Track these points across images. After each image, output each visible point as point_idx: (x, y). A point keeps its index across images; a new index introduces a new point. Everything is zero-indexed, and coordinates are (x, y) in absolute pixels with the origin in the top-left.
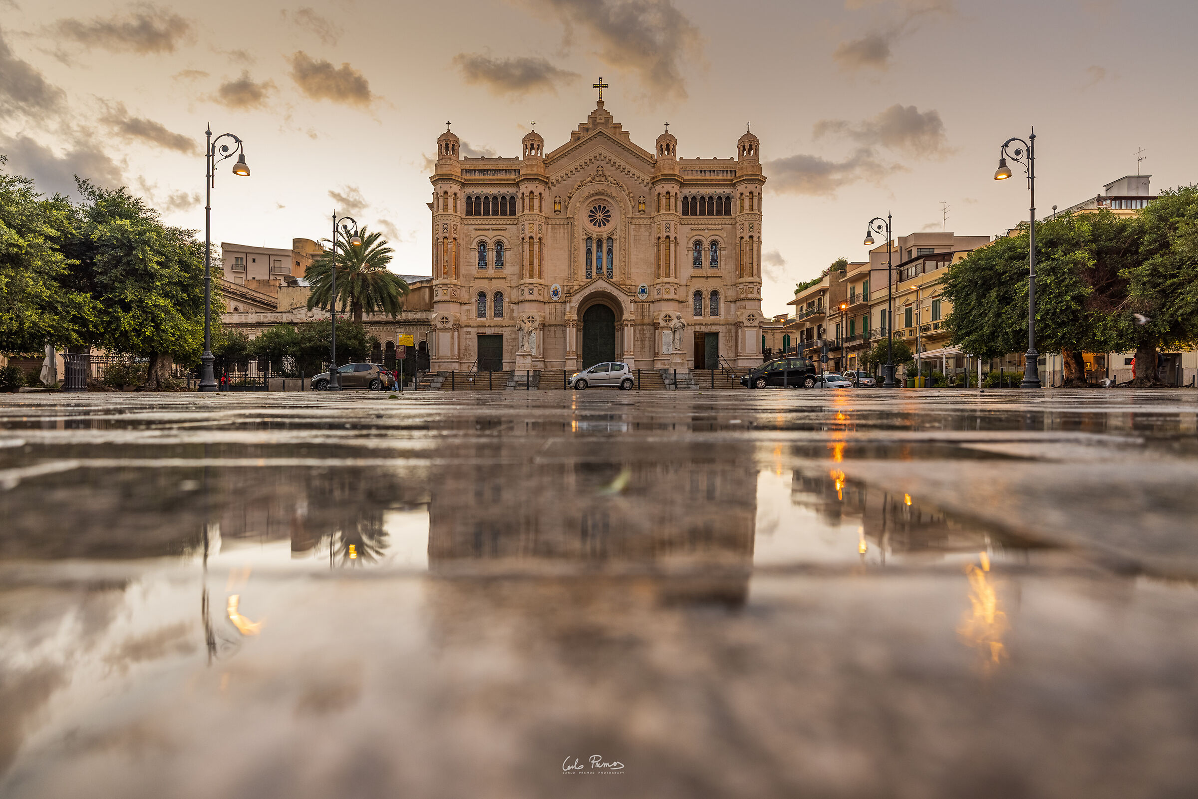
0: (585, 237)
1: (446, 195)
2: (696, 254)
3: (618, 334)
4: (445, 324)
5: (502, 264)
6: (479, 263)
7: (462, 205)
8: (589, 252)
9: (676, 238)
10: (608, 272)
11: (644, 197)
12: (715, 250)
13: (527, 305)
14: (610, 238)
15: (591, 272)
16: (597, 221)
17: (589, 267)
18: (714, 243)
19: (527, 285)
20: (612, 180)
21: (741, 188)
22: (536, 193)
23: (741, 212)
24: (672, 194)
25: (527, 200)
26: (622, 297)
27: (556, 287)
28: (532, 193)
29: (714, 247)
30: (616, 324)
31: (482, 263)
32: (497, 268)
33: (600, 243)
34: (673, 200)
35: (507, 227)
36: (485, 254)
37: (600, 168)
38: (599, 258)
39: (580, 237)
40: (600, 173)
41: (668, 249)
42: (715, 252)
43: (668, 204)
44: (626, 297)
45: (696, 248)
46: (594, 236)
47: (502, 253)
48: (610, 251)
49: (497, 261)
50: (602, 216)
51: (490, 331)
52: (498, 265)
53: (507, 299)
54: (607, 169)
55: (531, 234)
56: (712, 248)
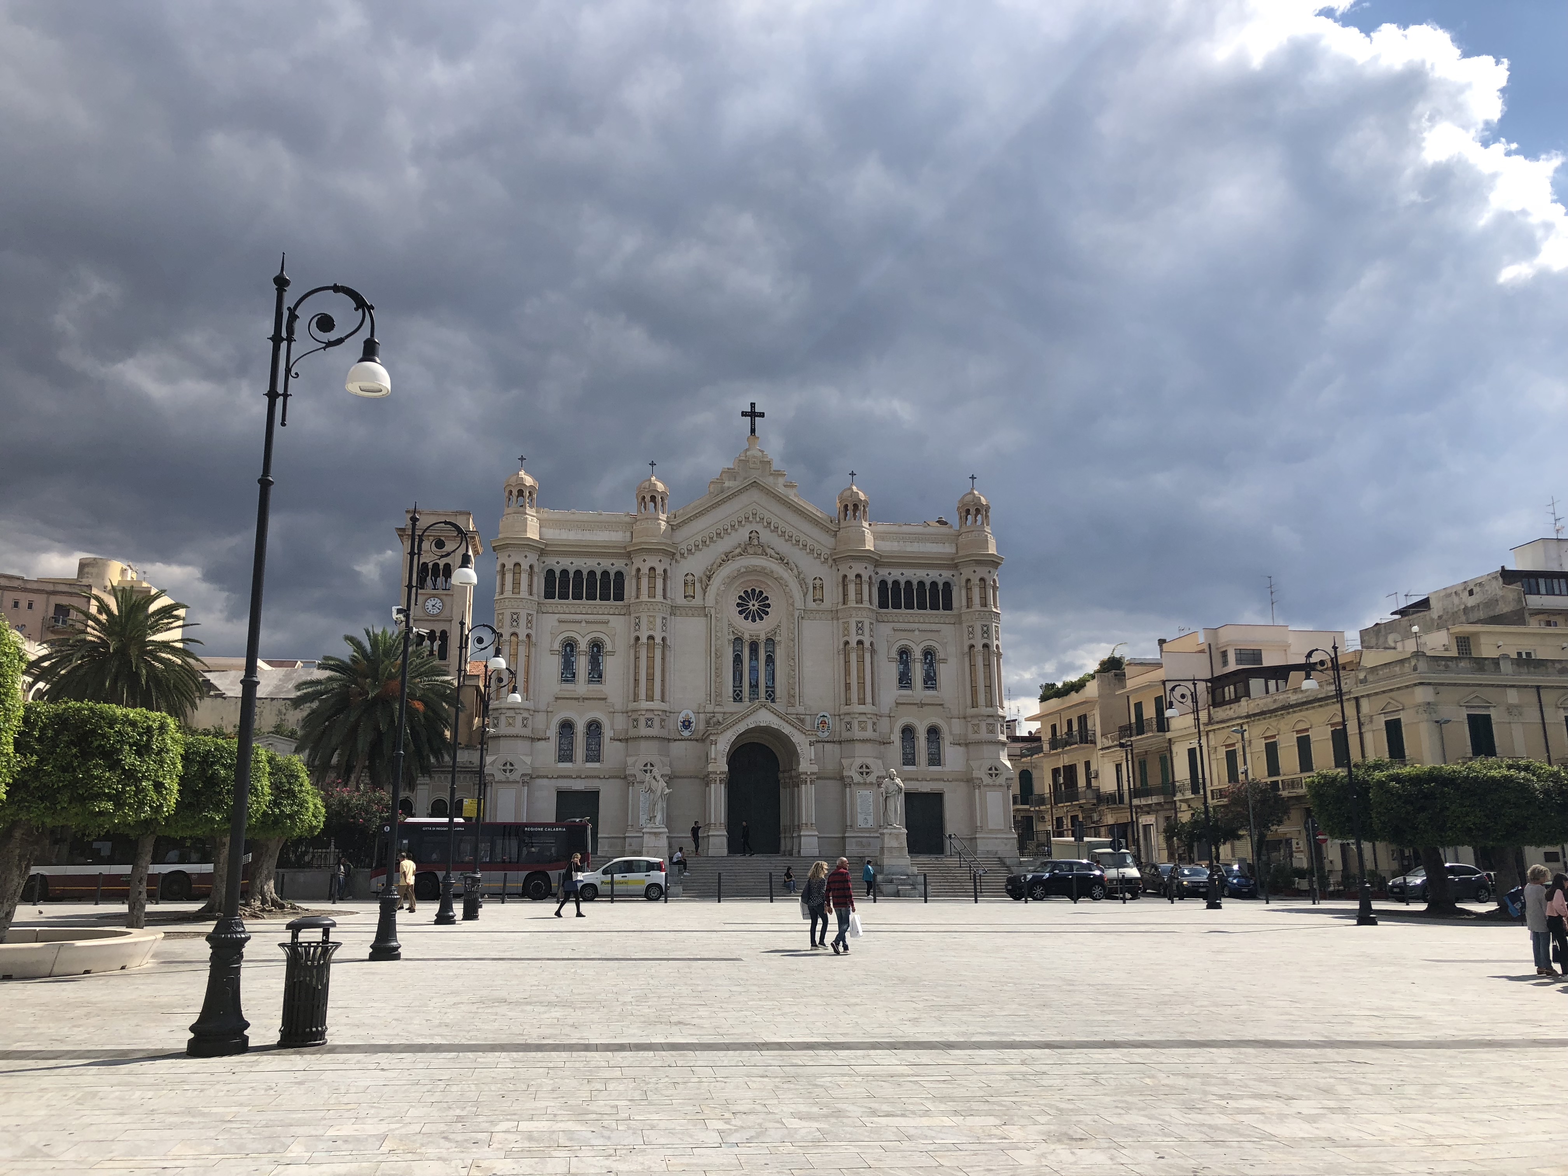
0: (732, 637)
1: (517, 567)
2: (902, 667)
3: (784, 794)
4: (508, 774)
5: (600, 676)
6: (562, 674)
7: (539, 583)
8: (738, 659)
9: (872, 644)
10: (767, 692)
11: (821, 579)
12: (931, 661)
13: (643, 744)
14: (770, 641)
15: (741, 691)
16: (749, 613)
17: (737, 684)
18: (929, 654)
19: (643, 713)
20: (773, 553)
21: (967, 572)
22: (659, 571)
23: (968, 607)
24: (865, 578)
25: (644, 582)
26: (797, 737)
27: (687, 715)
28: (652, 569)
29: (929, 657)
30: (781, 775)
31: (568, 673)
32: (592, 681)
33: (754, 647)
34: (866, 588)
35: (611, 617)
36: (573, 659)
37: (754, 534)
38: (754, 670)
39: (726, 637)
40: (755, 542)
41: (861, 660)
42: (931, 664)
43: (859, 593)
44: (804, 736)
45: (901, 658)
46: (746, 636)
47: (600, 658)
48: (770, 660)
49: (592, 670)
50: (757, 606)
51: (578, 785)
52: (593, 677)
53: (607, 733)
54: (766, 536)
55: (651, 633)
56: (926, 659)
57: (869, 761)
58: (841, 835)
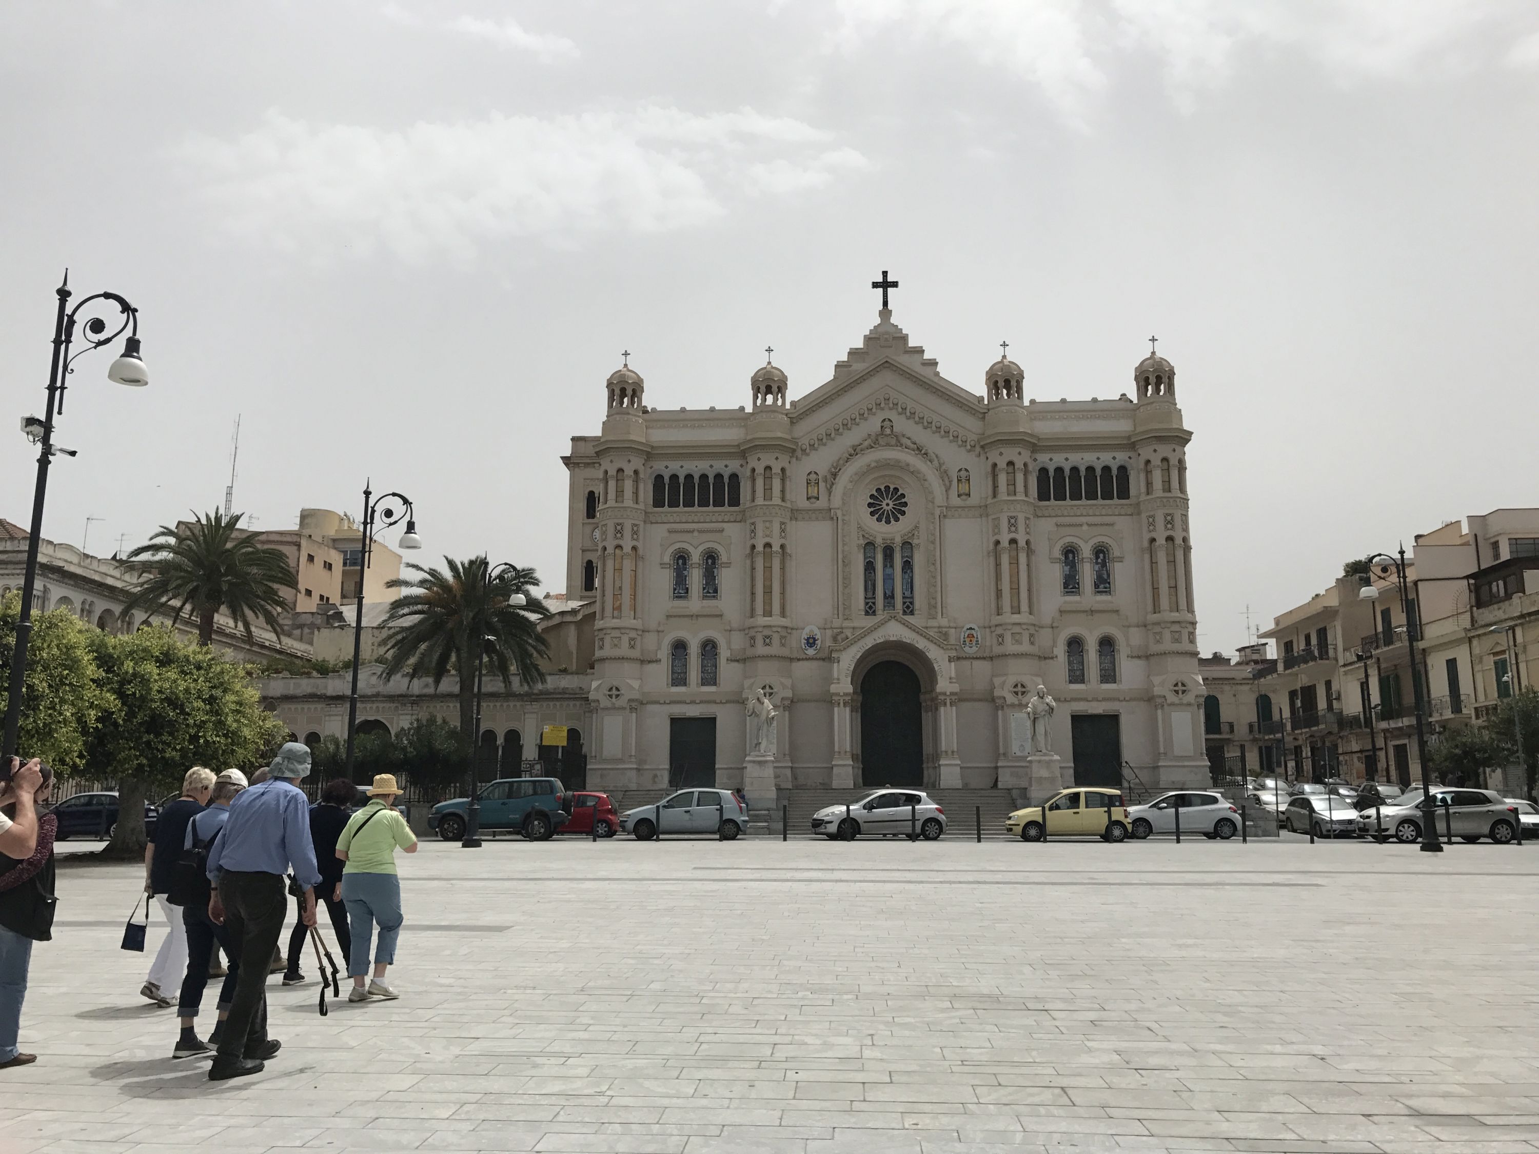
0: (862, 542)
1: (620, 474)
2: (1067, 568)
3: (926, 718)
4: (614, 700)
5: (716, 591)
6: (675, 589)
7: (647, 491)
8: (870, 567)
9: (1028, 543)
10: (904, 603)
11: (966, 470)
12: (1104, 560)
13: (761, 665)
14: (907, 545)
15: (874, 603)
16: (883, 513)
17: (870, 595)
18: (1101, 552)
19: (760, 629)
20: (909, 443)
21: (1146, 452)
22: (776, 470)
23: (1148, 494)
24: (1019, 465)
25: (760, 482)
26: (934, 653)
27: (812, 631)
28: (768, 468)
29: (1101, 555)
30: (922, 697)
31: (681, 589)
32: (706, 596)
33: (888, 552)
34: (1020, 477)
35: (725, 525)
36: (685, 573)
37: (887, 423)
38: (889, 579)
39: (855, 542)
40: (888, 431)
41: (1015, 562)
42: (1104, 564)
43: (1012, 483)
44: (942, 651)
45: (1067, 558)
46: (879, 541)
47: (715, 571)
48: (908, 566)
49: (707, 584)
50: (891, 505)
51: (693, 711)
52: (708, 592)
53: (724, 653)
54: (901, 425)
55: (767, 540)
56: (1097, 557)
57: (1026, 680)
58: (993, 765)
